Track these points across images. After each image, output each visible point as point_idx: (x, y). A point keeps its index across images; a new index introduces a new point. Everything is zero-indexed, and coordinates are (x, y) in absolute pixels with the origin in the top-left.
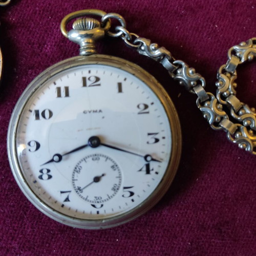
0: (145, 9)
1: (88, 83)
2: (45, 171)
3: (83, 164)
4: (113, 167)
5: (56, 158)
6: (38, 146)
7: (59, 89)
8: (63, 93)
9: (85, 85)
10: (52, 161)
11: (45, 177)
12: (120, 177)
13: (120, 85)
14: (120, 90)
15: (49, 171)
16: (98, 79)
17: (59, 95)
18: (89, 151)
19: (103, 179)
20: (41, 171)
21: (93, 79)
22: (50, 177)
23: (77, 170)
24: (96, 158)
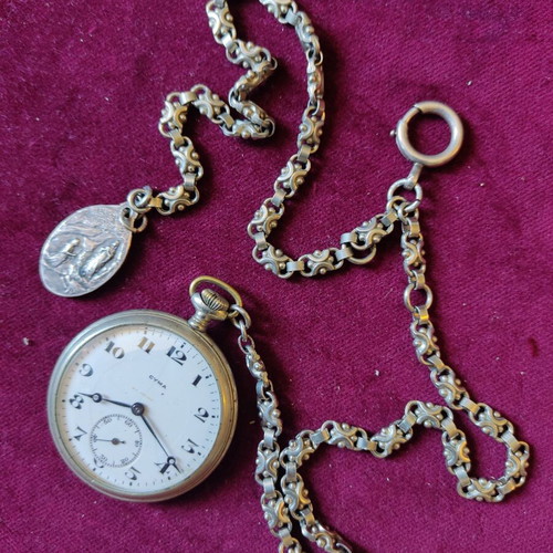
0: (285, 319)
1: (174, 355)
2: (79, 399)
3: (115, 419)
4: (137, 442)
5: (96, 398)
6: (90, 374)
7: (145, 340)
8: (145, 347)
9: (169, 354)
10: (91, 396)
11: (76, 404)
12: (136, 456)
13: (199, 378)
14: (195, 383)
15: (82, 401)
16: (184, 358)
17: (141, 346)
18: (128, 412)
19: (120, 446)
20: (76, 396)
21: (180, 355)
22: (79, 407)
23: (106, 419)
24: (129, 423)
